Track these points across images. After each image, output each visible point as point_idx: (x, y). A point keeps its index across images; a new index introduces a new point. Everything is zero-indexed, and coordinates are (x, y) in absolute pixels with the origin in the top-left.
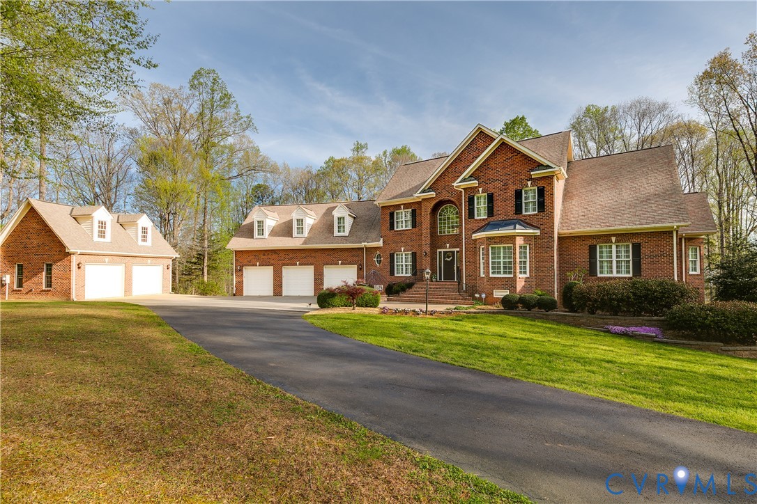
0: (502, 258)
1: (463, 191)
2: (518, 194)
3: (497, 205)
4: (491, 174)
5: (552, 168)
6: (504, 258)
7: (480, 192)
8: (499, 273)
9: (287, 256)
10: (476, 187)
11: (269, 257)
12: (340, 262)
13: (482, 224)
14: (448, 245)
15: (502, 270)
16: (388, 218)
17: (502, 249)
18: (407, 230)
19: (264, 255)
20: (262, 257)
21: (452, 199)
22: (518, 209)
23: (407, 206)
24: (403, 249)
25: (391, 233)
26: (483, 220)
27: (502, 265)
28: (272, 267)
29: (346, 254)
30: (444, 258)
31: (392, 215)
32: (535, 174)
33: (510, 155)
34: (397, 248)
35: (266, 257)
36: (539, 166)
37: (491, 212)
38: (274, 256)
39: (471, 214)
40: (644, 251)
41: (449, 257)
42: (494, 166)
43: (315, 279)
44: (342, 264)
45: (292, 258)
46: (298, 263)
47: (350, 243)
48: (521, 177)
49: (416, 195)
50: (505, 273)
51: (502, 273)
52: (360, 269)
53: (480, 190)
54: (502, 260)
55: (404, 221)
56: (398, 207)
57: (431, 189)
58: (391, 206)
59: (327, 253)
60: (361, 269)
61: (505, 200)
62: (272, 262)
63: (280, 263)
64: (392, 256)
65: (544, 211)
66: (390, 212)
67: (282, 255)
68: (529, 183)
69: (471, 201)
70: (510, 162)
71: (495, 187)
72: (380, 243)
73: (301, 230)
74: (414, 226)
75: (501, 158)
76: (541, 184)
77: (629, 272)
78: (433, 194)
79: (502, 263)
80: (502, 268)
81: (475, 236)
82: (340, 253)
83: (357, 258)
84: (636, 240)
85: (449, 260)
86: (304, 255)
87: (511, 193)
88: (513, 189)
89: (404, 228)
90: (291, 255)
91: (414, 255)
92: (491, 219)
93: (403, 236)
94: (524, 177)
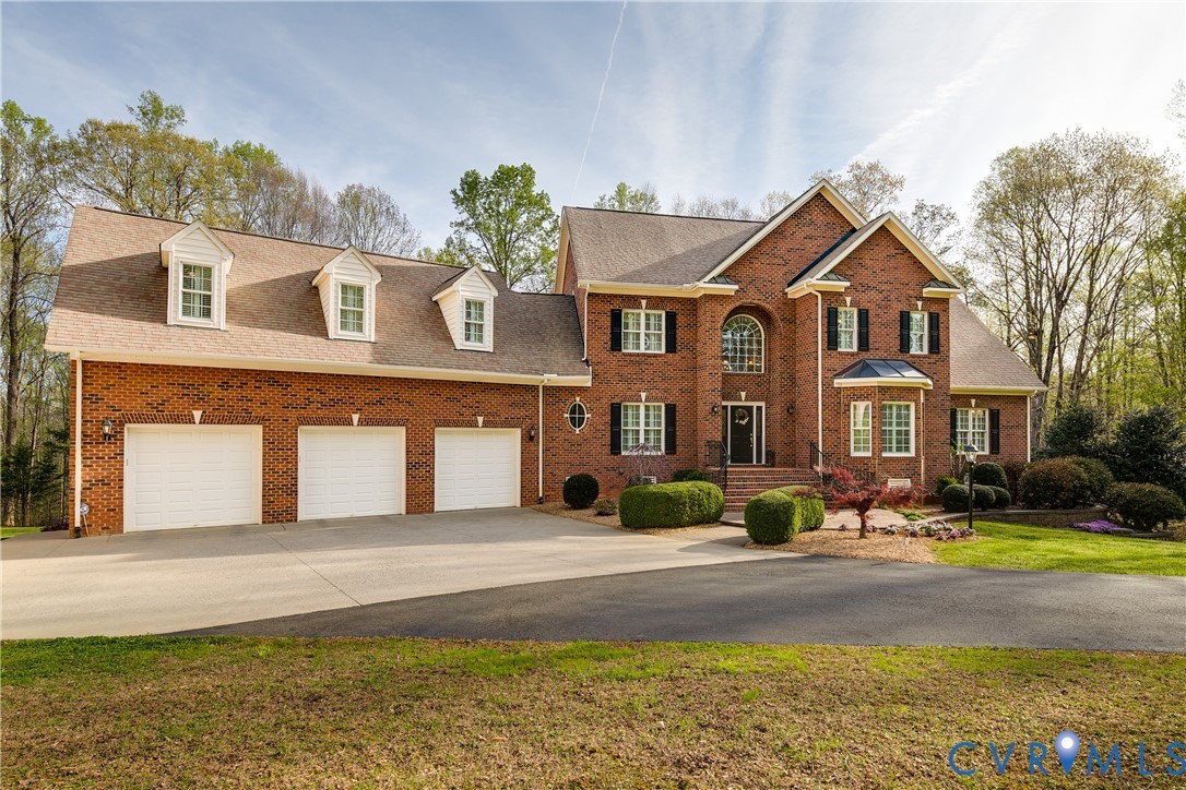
0: (894, 424)
1: (819, 296)
2: (905, 320)
3: (873, 330)
4: (864, 276)
5: (956, 288)
6: (898, 424)
7: (848, 304)
8: (890, 450)
9: (316, 396)
10: (840, 294)
11: (248, 392)
12: (480, 420)
13: (849, 362)
14: (743, 394)
15: (894, 445)
16: (607, 321)
17: (894, 409)
18: (655, 356)
19: (225, 386)
20: (217, 392)
21: (767, 306)
22: (905, 344)
23: (655, 302)
24: (643, 395)
25: (612, 359)
26: (852, 354)
27: (894, 436)
28: (258, 430)
29: (494, 399)
30: (733, 418)
31: (616, 318)
32: (927, 291)
33: (893, 251)
34: (629, 393)
35: (233, 393)
36: (931, 280)
37: (864, 343)
38: (267, 392)
39: (832, 341)
40: (1003, 421)
41: (743, 418)
42: (869, 263)
43: (410, 466)
44: (486, 425)
45: (334, 402)
46: (356, 417)
47: (511, 371)
48: (908, 292)
49: (701, 284)
50: (899, 449)
51: (894, 449)
52: (529, 438)
53: (848, 299)
54: (895, 428)
55: (644, 335)
56: (633, 301)
57: (726, 276)
58: (615, 296)
59: (446, 393)
60: (531, 438)
61: (886, 325)
62: (260, 412)
63: (292, 415)
64: (616, 412)
65: (938, 353)
66: (614, 311)
67: (300, 391)
68: (920, 303)
69: (832, 317)
70: (892, 264)
71: (870, 299)
72: (585, 380)
73: (353, 319)
74: (671, 346)
75: (883, 251)
76: (935, 308)
77: (983, 449)
78: (730, 289)
79: (894, 433)
80: (894, 441)
81: (838, 382)
82: (481, 396)
83: (523, 413)
84: (994, 406)
85: (744, 423)
86: (376, 395)
87: (894, 315)
88: (898, 308)
89: (642, 350)
90: (332, 393)
91: (671, 411)
92: (864, 355)
93: (644, 367)
94: (911, 292)
